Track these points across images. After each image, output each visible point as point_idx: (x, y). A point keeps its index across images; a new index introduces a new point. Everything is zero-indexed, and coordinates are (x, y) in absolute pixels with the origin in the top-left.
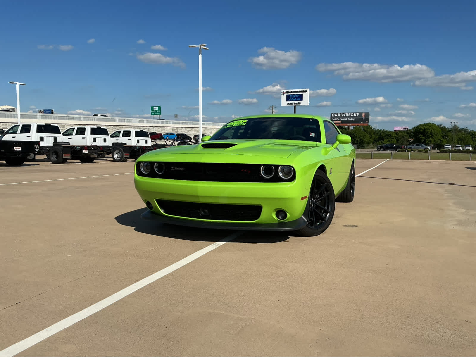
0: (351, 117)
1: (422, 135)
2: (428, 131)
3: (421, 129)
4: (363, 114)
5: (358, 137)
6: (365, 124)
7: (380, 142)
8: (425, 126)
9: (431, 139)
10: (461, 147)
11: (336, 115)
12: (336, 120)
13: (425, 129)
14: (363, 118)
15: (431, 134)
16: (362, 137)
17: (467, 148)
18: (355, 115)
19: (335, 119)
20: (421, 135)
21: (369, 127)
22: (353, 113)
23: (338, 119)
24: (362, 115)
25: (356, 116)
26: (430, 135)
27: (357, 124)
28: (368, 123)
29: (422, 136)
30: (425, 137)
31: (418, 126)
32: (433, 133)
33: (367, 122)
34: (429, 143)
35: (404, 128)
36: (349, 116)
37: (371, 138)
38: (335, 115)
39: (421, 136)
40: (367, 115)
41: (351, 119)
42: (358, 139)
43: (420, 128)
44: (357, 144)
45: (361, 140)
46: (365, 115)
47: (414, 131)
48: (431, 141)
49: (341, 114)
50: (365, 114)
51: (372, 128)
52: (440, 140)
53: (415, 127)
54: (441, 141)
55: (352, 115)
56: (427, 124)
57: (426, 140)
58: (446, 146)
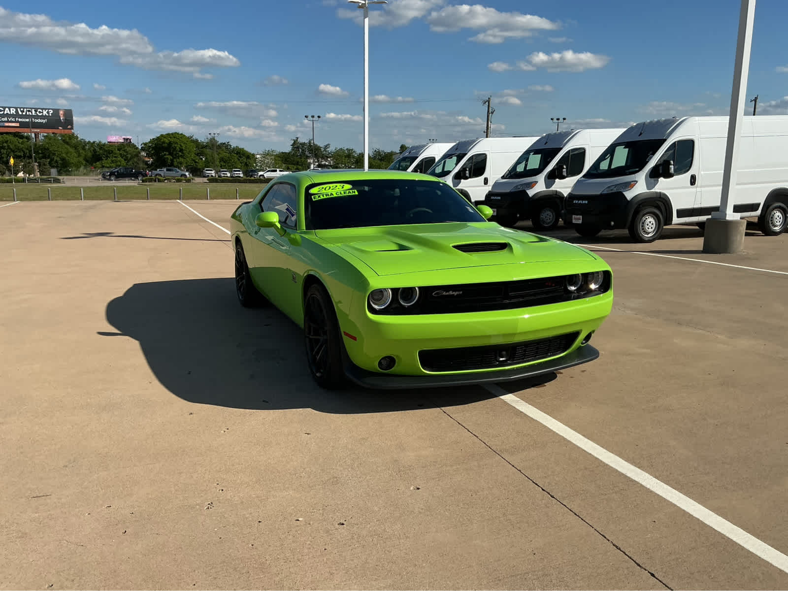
0: (37, 117)
1: (167, 153)
2: (176, 145)
3: (164, 142)
4: (61, 112)
5: (57, 154)
6: (66, 131)
7: (98, 163)
8: (170, 137)
9: (181, 160)
10: (227, 173)
11: (7, 111)
12: (8, 121)
13: (170, 143)
14: (61, 119)
15: (181, 150)
16: (64, 155)
17: (237, 174)
18: (45, 113)
19: (6, 119)
20: (165, 153)
21: (72, 136)
22: (42, 109)
23: (13, 120)
24: (59, 113)
25: (47, 115)
26: (180, 154)
27: (51, 131)
28: (72, 128)
29: (168, 155)
30: (172, 156)
31: (158, 138)
32: (184, 149)
33: (69, 127)
34: (179, 165)
35: (124, 139)
36: (33, 114)
37: (79, 156)
38: (4, 111)
39: (165, 155)
40: (69, 114)
41: (39, 121)
42: (58, 159)
43: (162, 140)
44: (57, 167)
45: (63, 159)
46: (65, 115)
47: (154, 145)
48: (181, 163)
49: (16, 108)
50: (64, 112)
51: (77, 137)
52: (194, 160)
53: (153, 139)
54: (196, 162)
55: (40, 112)
56: (172, 134)
57: (175, 160)
58: (207, 170)
